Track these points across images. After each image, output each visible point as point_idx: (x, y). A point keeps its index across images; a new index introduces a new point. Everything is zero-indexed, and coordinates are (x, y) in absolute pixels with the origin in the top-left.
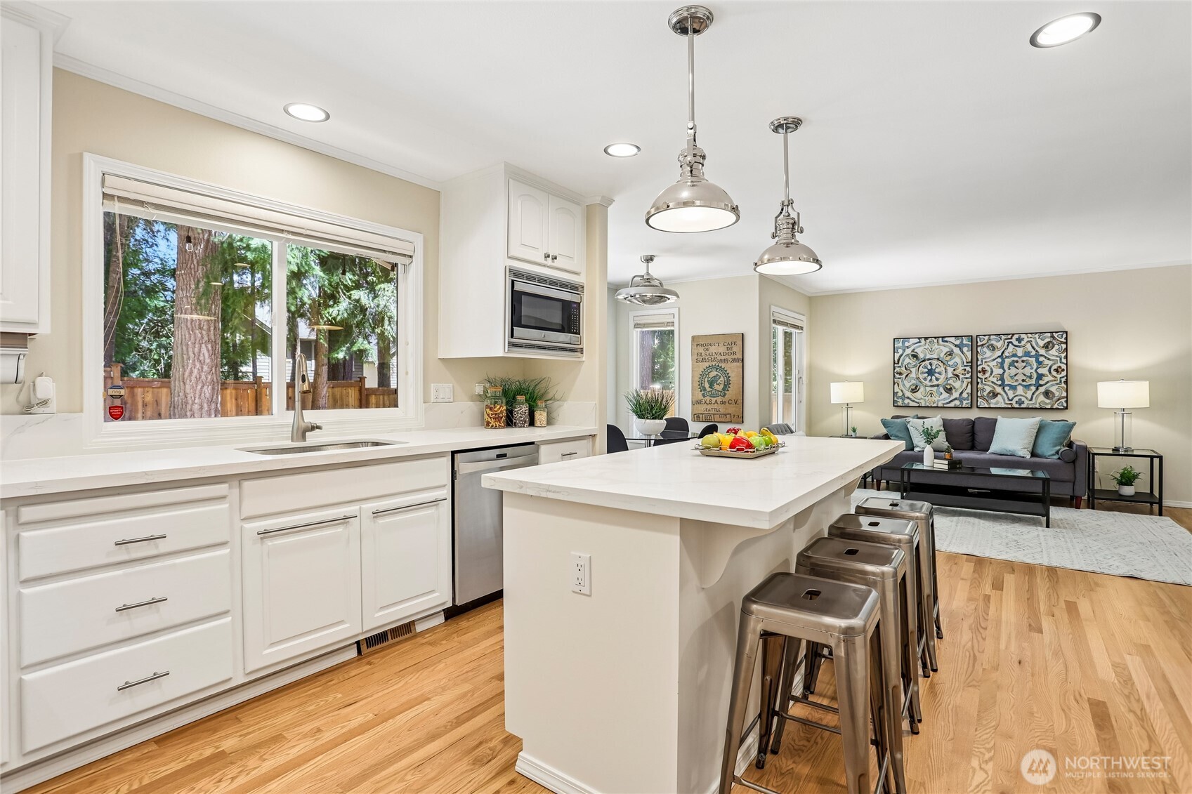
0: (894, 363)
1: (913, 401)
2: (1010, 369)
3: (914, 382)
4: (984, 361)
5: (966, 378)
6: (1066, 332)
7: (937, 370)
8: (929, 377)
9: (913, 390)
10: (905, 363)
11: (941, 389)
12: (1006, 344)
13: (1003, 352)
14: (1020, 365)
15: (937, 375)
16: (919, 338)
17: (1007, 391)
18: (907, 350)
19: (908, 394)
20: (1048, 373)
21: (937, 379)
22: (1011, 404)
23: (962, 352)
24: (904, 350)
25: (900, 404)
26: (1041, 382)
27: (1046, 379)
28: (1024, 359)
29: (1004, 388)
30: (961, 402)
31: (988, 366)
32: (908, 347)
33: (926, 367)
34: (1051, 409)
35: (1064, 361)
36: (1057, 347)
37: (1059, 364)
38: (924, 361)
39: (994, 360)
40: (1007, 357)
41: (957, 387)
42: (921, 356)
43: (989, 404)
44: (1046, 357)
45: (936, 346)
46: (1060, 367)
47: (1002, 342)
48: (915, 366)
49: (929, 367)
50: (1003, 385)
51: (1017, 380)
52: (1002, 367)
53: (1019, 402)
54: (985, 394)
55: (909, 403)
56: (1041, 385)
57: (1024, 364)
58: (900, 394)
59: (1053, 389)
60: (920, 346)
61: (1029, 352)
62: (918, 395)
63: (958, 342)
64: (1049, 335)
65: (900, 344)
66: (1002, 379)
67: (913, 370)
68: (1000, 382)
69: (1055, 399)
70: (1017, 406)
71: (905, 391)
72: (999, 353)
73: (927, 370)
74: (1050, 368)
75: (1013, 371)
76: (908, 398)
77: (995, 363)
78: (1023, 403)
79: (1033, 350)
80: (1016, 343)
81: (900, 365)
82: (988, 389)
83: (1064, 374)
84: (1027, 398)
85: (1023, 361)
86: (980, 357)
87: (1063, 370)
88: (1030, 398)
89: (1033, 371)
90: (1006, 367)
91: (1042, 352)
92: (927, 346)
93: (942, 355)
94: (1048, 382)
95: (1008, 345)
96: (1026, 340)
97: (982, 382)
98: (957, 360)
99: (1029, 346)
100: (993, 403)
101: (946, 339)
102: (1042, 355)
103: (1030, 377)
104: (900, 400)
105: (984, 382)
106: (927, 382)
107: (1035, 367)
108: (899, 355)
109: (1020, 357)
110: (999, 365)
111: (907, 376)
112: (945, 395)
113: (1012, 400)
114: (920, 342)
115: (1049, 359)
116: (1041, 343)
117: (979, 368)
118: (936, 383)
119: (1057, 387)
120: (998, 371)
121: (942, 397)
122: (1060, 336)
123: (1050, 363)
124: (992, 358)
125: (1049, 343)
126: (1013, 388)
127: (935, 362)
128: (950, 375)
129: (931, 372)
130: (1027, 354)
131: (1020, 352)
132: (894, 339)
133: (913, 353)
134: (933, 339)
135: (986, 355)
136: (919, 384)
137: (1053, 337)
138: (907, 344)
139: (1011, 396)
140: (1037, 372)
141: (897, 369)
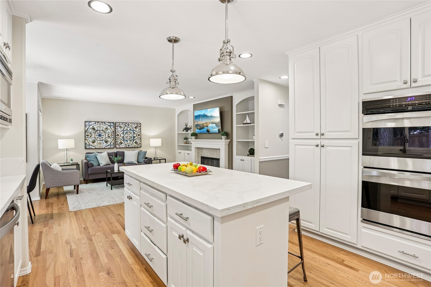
0: (85, 131)
1: (93, 146)
2: (126, 135)
3: (94, 139)
4: (118, 131)
5: (112, 138)
6: (141, 124)
7: (102, 134)
8: (99, 137)
9: (93, 142)
10: (90, 131)
11: (104, 142)
12: (125, 126)
13: (124, 129)
15: (102, 136)
16: (95, 122)
18: (90, 126)
19: (91, 144)
20: (136, 136)
21: (102, 138)
22: (126, 146)
23: (111, 128)
24: (89, 126)
25: (88, 147)
26: (134, 139)
27: (136, 138)
28: (130, 131)
30: (111, 146)
31: (119, 133)
32: (91, 125)
33: (98, 133)
34: (137, 147)
35: (140, 132)
36: (138, 128)
37: (139, 133)
38: (97, 131)
39: (121, 131)
40: (125, 130)
41: (109, 141)
42: (96, 129)
43: (120, 146)
44: (135, 131)
45: (102, 125)
46: (139, 134)
47: (123, 125)
48: (94, 133)
49: (99, 133)
50: (124, 140)
51: (128, 138)
53: (129, 146)
54: (118, 143)
55: (91, 147)
56: (134, 140)
57: (130, 133)
58: (88, 144)
59: (137, 141)
60: (96, 125)
61: (131, 129)
62: (95, 144)
63: (109, 124)
64: (136, 124)
65: (88, 124)
66: (124, 138)
67: (93, 134)
68: (123, 139)
69: (138, 144)
70: (128, 147)
72: (122, 129)
73: (98, 134)
74: (137, 134)
75: (127, 135)
76: (91, 145)
77: (121, 132)
78: (130, 146)
79: (132, 128)
80: (127, 126)
81: (88, 132)
82: (119, 141)
83: (140, 136)
84: (130, 144)
85: (129, 132)
86: (116, 130)
88: (131, 144)
89: (132, 135)
90: (125, 134)
91: (134, 129)
92: (98, 125)
93: (104, 129)
94: (136, 139)
95: (125, 127)
96: (130, 125)
97: (117, 139)
98: (109, 131)
99: (131, 127)
100: (121, 146)
101: (105, 123)
102: (134, 130)
103: (132, 137)
106: (98, 139)
107: (133, 134)
108: (87, 128)
109: (129, 131)
110: (123, 133)
111: (90, 136)
112: (105, 144)
113: (126, 145)
114: (96, 123)
115: (136, 132)
116: (134, 126)
117: (117, 134)
118: (102, 139)
119: (138, 140)
120: (122, 135)
121: (104, 145)
122: (139, 125)
123: (137, 133)
124: (120, 131)
125: (136, 126)
126: (127, 141)
127: (101, 131)
128: (107, 136)
129: (100, 135)
130: (131, 130)
131: (128, 129)
132: (85, 121)
133: (93, 128)
134: (101, 123)
135: (119, 129)
136: (95, 140)
137: (137, 125)
138: (90, 124)
139: (126, 143)
140: (133, 136)
141: (86, 134)
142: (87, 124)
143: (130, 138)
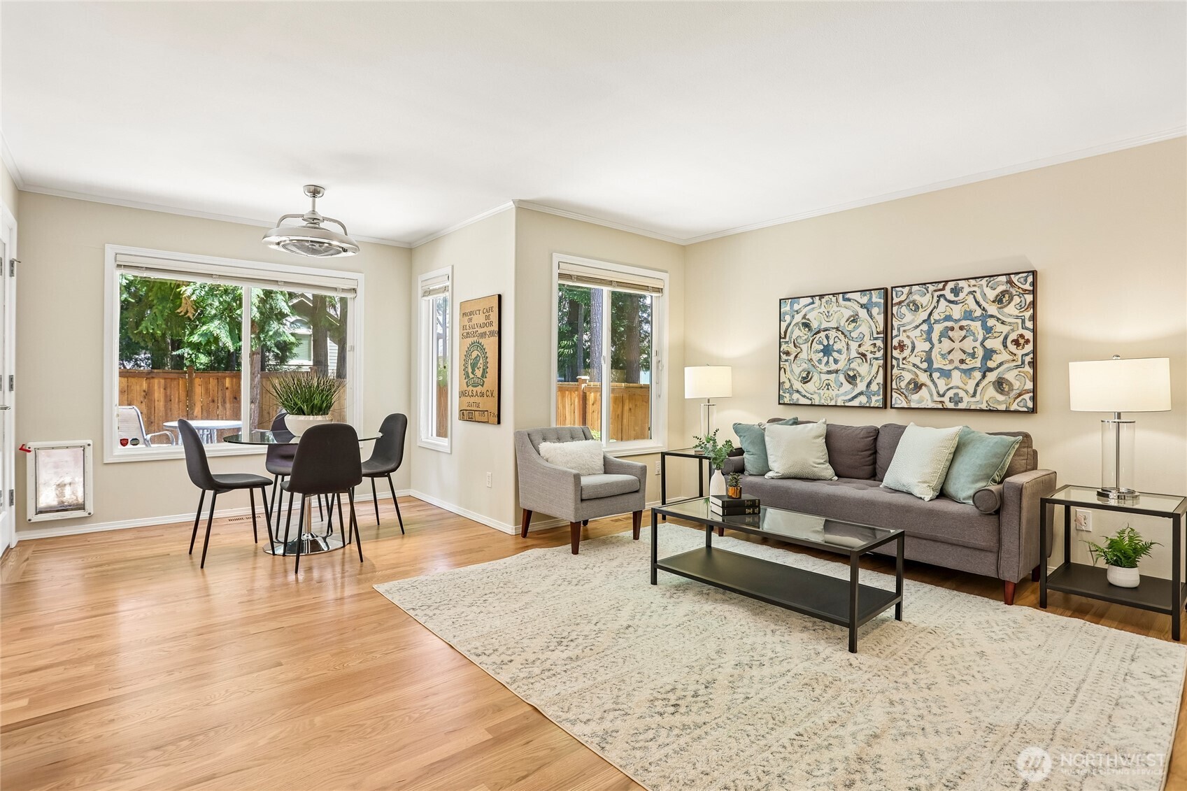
0: (780, 338)
1: (804, 396)
2: (940, 342)
3: (806, 366)
4: (902, 329)
5: (877, 359)
6: (1034, 273)
7: (836, 347)
8: (826, 359)
9: (804, 378)
10: (794, 337)
11: (842, 378)
12: (936, 299)
13: (931, 314)
14: (957, 334)
15: (835, 354)
16: (812, 297)
17: (936, 379)
18: (796, 316)
19: (798, 385)
20: (1002, 348)
21: (836, 361)
22: (942, 402)
23: (871, 316)
24: (793, 317)
25: (786, 400)
26: (990, 364)
27: (997, 359)
28: (964, 323)
29: (931, 375)
30: (869, 398)
31: (908, 337)
32: (798, 312)
33: (821, 343)
34: (1007, 411)
35: (1029, 324)
36: (1016, 300)
37: (1021, 331)
38: (818, 332)
39: (917, 327)
40: (937, 322)
41: (862, 374)
42: (815, 325)
43: (909, 401)
44: (998, 319)
45: (835, 308)
46: (1022, 336)
47: (929, 296)
48: (806, 341)
49: (825, 343)
50: (929, 370)
51: (951, 361)
52: (929, 340)
53: (956, 399)
54: (903, 385)
55: (798, 399)
56: (991, 370)
57: (963, 333)
58: (787, 385)
59: (1010, 376)
60: (814, 309)
61: (971, 312)
62: (810, 386)
63: (864, 300)
64: (1004, 279)
65: (788, 308)
66: (929, 360)
67: (804, 347)
68: (925, 365)
69: (1013, 394)
70: (951, 406)
71: (794, 381)
72: (924, 316)
73: (822, 347)
74: (1006, 338)
75: (946, 345)
76: (798, 391)
77: (917, 332)
78: (961, 400)
79: (977, 308)
80: (951, 297)
81: (787, 340)
82: (908, 377)
83: (1029, 348)
84: (967, 392)
85: (961, 328)
86: (895, 324)
87: (1027, 341)
88: (972, 392)
89: (978, 344)
90: (935, 339)
91: (992, 309)
92: (823, 309)
93: (843, 322)
94: (1001, 364)
95: (938, 301)
96: (967, 290)
97: (898, 366)
98: (864, 329)
99: (970, 300)
100: (916, 400)
101: (848, 296)
102: (992, 316)
103: (973, 355)
104: (787, 395)
105: (901, 366)
106: (822, 367)
107: (980, 338)
108: (786, 324)
109: (956, 321)
110: (925, 336)
111: (796, 356)
112: (847, 386)
113: (943, 396)
114: (813, 303)
115: (1003, 323)
116: (992, 295)
117: (895, 342)
118: (833, 367)
119: (1016, 372)
120: (923, 346)
121: (842, 390)
122: (1022, 280)
123: (1005, 329)
124: (914, 325)
125: (1003, 293)
126: (946, 374)
127: (832, 334)
128: (854, 354)
129: (827, 351)
130: (968, 315)
131: (957, 311)
132: (780, 300)
133: (804, 321)
134: (831, 296)
135: (906, 320)
136: (812, 369)
137: (1010, 282)
138: (796, 307)
139: (942, 387)
140: (984, 347)
141: (784, 347)
142: (786, 308)
143: (962, 361)
